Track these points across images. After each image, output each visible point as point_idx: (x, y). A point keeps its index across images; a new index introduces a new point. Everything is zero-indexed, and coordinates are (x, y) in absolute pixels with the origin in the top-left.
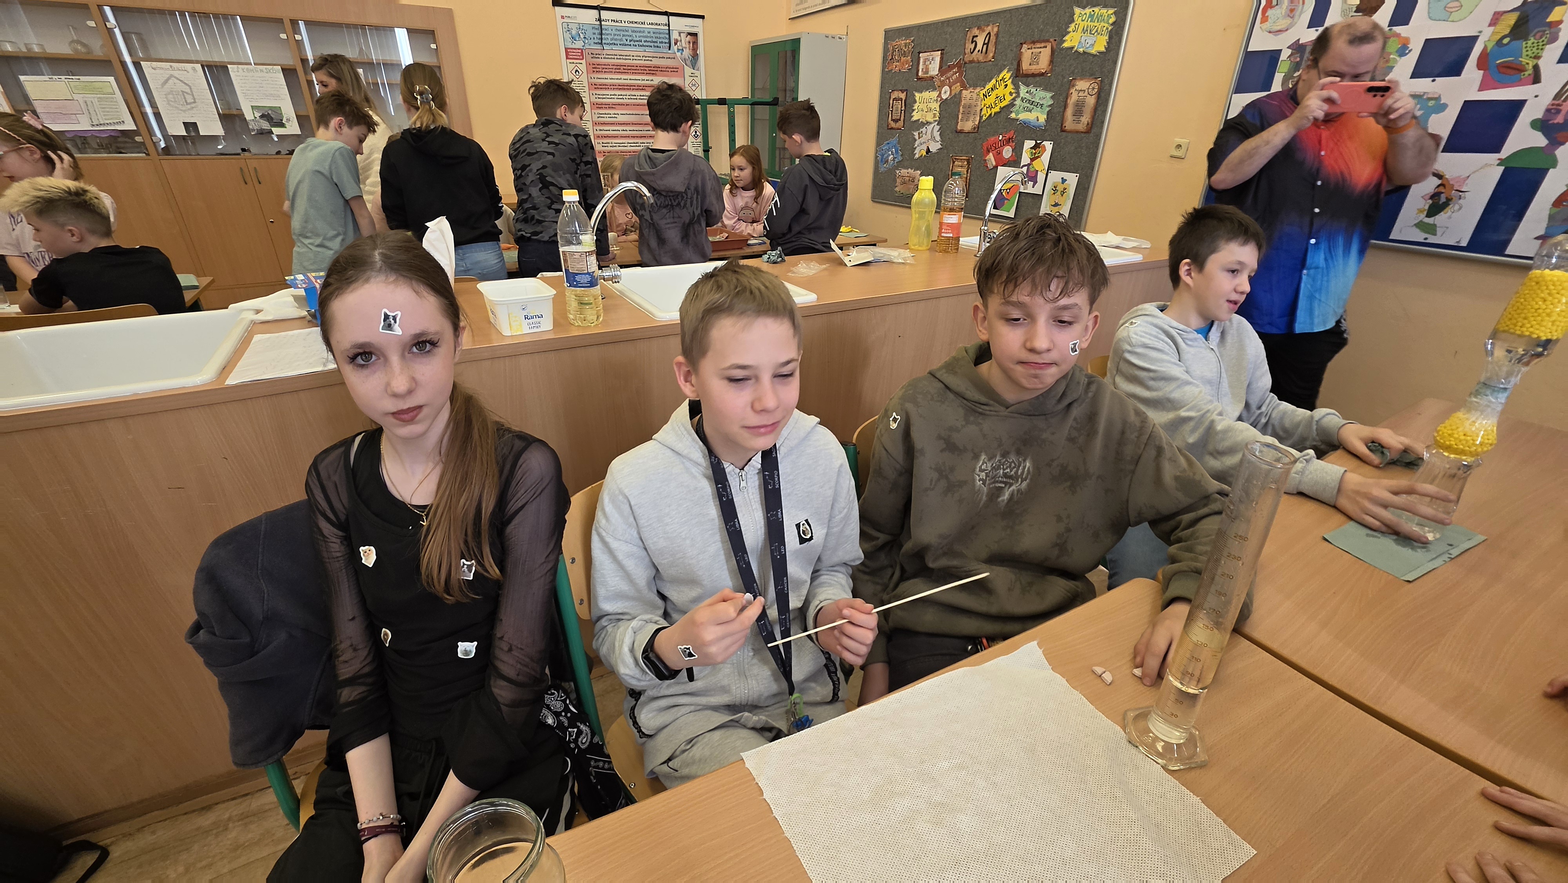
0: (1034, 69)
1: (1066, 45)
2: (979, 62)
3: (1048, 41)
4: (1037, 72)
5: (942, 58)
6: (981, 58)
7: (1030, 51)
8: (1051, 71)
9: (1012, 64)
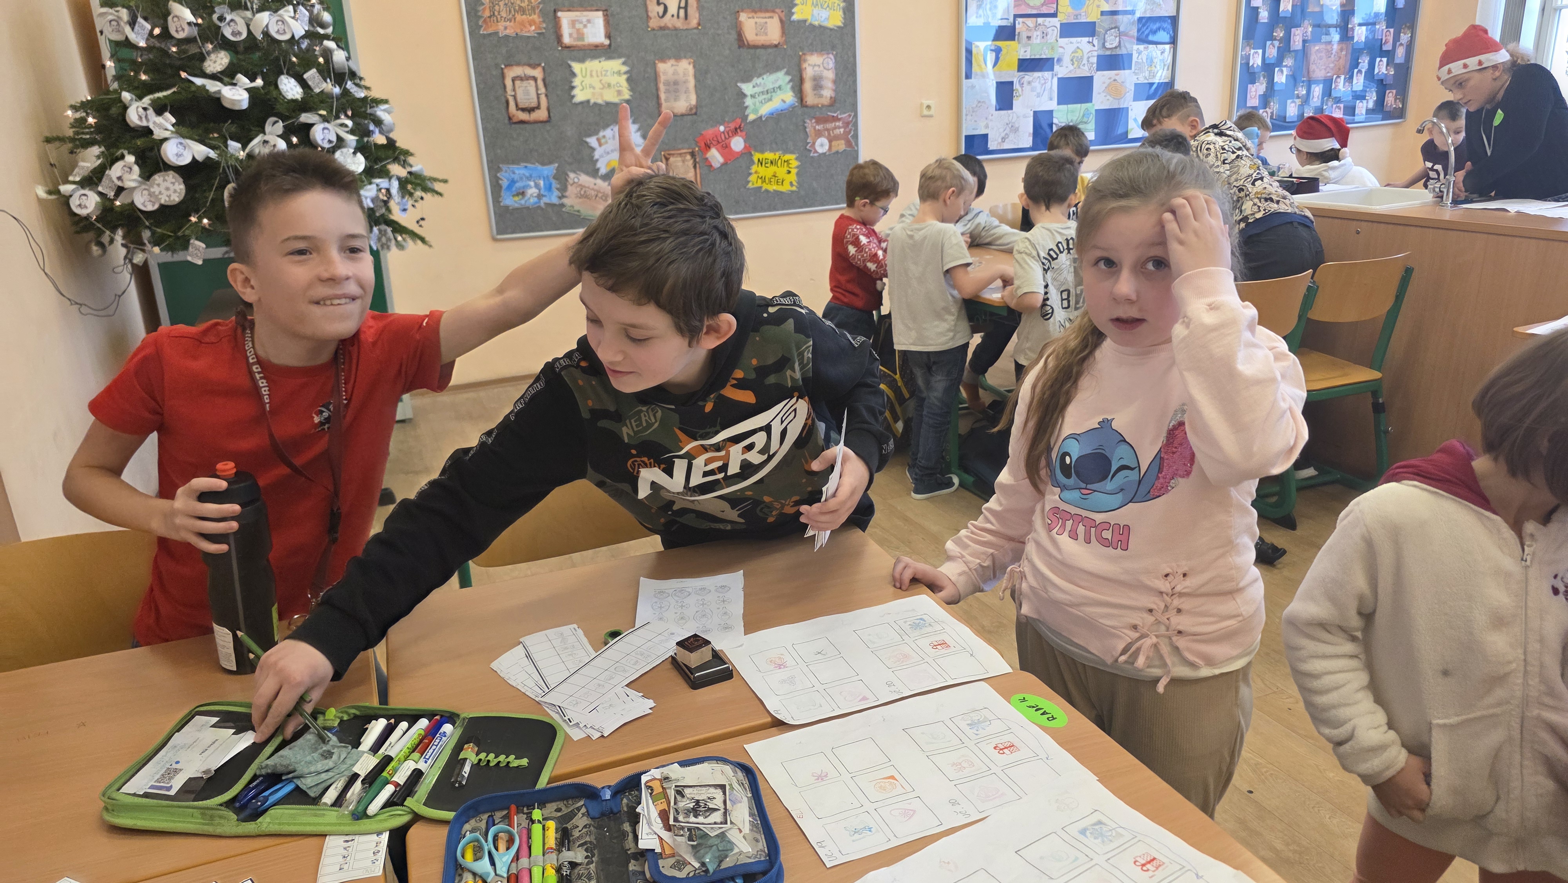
0: (762, 40)
1: (795, 17)
2: (676, 29)
3: (773, 11)
4: (768, 43)
5: (607, 23)
6: (679, 24)
7: (752, 21)
8: (786, 42)
9: (729, 33)
